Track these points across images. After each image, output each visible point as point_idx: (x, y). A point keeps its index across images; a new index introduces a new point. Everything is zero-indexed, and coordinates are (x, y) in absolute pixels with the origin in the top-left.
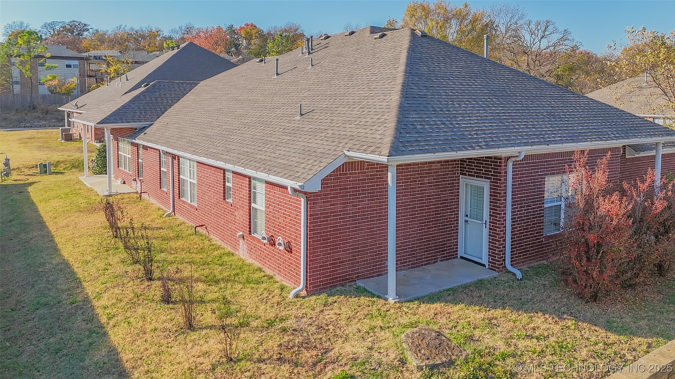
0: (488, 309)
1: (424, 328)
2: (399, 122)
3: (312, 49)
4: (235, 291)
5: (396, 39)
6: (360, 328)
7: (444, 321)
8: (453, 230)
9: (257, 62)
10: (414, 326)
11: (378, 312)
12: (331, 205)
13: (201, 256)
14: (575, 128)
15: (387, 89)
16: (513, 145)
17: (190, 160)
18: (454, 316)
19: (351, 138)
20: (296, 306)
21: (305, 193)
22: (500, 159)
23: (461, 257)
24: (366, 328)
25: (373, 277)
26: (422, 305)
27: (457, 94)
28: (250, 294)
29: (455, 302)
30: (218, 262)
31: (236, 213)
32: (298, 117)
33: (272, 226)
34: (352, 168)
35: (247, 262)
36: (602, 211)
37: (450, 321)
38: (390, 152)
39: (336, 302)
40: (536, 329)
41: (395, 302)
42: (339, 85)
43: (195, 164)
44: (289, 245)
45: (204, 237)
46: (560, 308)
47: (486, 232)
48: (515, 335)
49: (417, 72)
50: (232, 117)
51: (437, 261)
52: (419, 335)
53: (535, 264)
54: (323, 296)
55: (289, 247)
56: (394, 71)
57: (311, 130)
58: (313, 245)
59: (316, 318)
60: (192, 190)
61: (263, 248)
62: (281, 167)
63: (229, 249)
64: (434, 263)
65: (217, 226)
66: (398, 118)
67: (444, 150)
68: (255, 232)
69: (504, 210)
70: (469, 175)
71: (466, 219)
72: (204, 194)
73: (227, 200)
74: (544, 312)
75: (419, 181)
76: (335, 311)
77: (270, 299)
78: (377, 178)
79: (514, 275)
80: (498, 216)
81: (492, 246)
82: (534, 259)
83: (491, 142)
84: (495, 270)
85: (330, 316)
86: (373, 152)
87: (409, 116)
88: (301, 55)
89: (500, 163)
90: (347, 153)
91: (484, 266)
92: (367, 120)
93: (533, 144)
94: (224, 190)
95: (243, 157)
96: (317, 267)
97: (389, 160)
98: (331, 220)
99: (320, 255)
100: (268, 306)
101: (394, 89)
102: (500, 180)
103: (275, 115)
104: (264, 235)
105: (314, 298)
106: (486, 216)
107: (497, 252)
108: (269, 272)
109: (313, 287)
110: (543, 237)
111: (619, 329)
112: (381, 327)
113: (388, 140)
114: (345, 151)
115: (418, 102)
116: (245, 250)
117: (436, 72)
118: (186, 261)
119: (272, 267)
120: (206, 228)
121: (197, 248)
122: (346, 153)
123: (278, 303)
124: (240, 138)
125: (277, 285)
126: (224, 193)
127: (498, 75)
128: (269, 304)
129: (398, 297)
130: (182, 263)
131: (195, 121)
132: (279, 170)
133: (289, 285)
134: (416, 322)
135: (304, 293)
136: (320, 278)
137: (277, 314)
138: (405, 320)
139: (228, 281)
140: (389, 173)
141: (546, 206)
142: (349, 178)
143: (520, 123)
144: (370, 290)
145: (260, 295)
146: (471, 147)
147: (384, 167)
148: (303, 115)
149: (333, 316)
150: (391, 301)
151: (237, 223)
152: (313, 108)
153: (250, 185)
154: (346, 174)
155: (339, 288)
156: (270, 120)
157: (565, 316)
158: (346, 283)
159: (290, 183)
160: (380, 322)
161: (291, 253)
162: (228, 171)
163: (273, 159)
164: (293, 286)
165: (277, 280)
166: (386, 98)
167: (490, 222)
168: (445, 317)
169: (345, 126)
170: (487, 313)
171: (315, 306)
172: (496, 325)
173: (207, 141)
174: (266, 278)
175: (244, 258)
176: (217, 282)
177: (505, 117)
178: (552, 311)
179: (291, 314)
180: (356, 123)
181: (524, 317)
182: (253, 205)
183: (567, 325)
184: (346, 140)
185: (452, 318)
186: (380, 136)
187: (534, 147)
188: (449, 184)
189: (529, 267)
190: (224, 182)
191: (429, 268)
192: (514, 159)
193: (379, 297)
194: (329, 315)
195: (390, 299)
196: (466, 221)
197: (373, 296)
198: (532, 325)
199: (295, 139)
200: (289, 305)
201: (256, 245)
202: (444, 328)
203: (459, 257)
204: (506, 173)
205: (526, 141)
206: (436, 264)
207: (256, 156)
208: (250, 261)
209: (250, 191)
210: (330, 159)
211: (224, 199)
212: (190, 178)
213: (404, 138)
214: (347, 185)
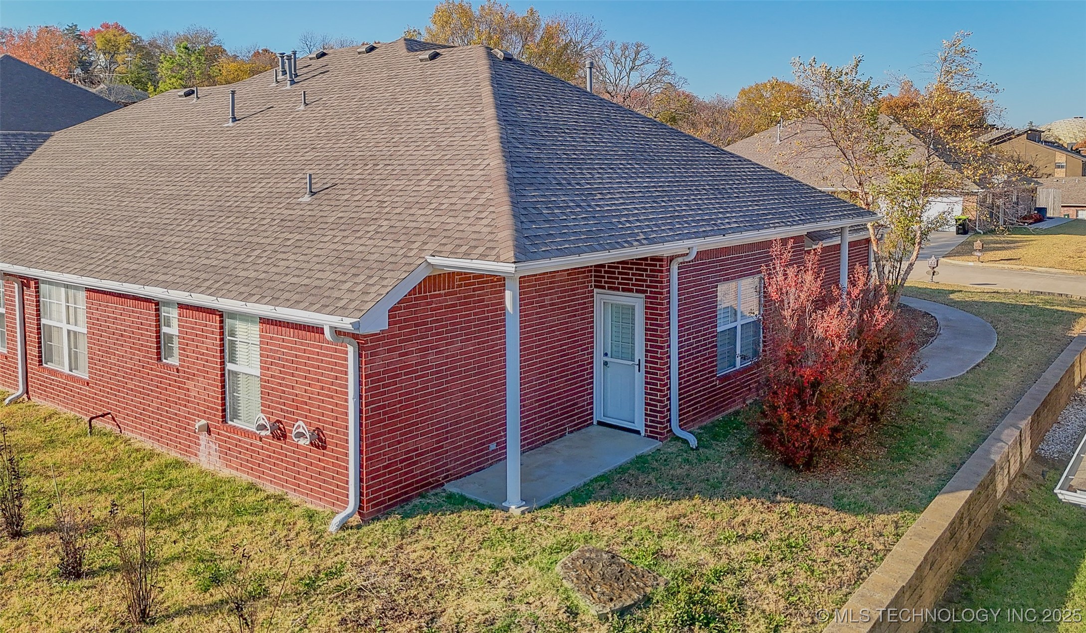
0: (669, 502)
1: (586, 548)
2: (514, 204)
3: (296, 76)
4: (216, 533)
5: (463, 63)
6: (479, 566)
7: (609, 532)
8: (587, 379)
9: (180, 96)
10: (566, 547)
11: (499, 533)
12: (401, 355)
13: (118, 475)
14: (750, 208)
15: (474, 148)
16: (680, 237)
17: (67, 287)
18: (622, 521)
19: (430, 232)
20: (349, 545)
21: (355, 336)
22: (661, 260)
23: (600, 423)
24: (488, 566)
25: (469, 474)
26: (567, 511)
27: (582, 157)
28: (249, 535)
29: (616, 497)
30: (159, 483)
31: (190, 384)
32: (307, 198)
33: (279, 403)
34: (435, 287)
35: (220, 475)
36: (819, 332)
37: (619, 531)
38: (515, 256)
39: (419, 527)
40: (746, 524)
41: (523, 513)
42: (376, 140)
43: (82, 295)
44: (318, 435)
45: (112, 438)
46: (767, 485)
47: (639, 378)
48: (722, 537)
49: (515, 119)
50: (153, 200)
51: (564, 435)
52: (584, 563)
53: (707, 422)
54: (394, 520)
55: (320, 439)
56: (477, 117)
57: (342, 221)
58: (372, 430)
59: (393, 560)
60: (72, 347)
61: (257, 446)
62: (298, 290)
63: (174, 455)
64: (561, 436)
65: (141, 414)
66: (511, 197)
67: (593, 250)
68: (235, 416)
69: (667, 341)
70: (610, 288)
71: (606, 359)
72: (107, 352)
73: (164, 361)
74: (749, 495)
75: (537, 302)
76: (424, 542)
77: (292, 539)
78: (474, 302)
79: (685, 442)
80: (659, 351)
81: (651, 399)
82: (707, 414)
83: (651, 233)
84: (657, 438)
85: (418, 554)
86: (483, 257)
87: (524, 193)
88: (274, 84)
89: (661, 266)
90: (431, 260)
91: (638, 432)
92: (453, 201)
93: (705, 234)
94: (158, 342)
95: (204, 276)
96: (378, 470)
97: (517, 269)
98: (401, 381)
99: (384, 447)
100: (294, 554)
101: (486, 147)
102: (661, 293)
103: (252, 194)
104: (262, 422)
105: (378, 525)
106: (640, 353)
107: (658, 409)
108: (271, 489)
109: (374, 506)
110: (717, 379)
111: (852, 506)
112: (514, 559)
113: (505, 235)
114: (427, 257)
115: (532, 170)
116: (213, 452)
117: (543, 120)
118: (88, 488)
119: (280, 479)
120: (113, 419)
121: (103, 460)
122: (428, 260)
123: (312, 545)
124: (185, 240)
125: (297, 512)
126: (159, 348)
127: (629, 127)
128: (294, 549)
129: (524, 503)
130: (81, 494)
131: (65, 209)
132: (296, 297)
133: (319, 509)
134: (567, 541)
135: (356, 519)
136: (384, 488)
137: (317, 566)
138: (549, 541)
139: (194, 516)
140: (507, 292)
141: (719, 329)
142: (431, 303)
143: (679, 203)
144: (473, 497)
145: (271, 535)
146: (626, 242)
147: (497, 282)
148: (315, 193)
149: (423, 552)
150: (515, 510)
151: (193, 402)
152: (333, 181)
153: (222, 328)
154: (426, 298)
155: (416, 501)
156: (244, 205)
157: (779, 497)
158: (427, 491)
159: (327, 320)
160: (510, 551)
161: (324, 448)
162: (168, 303)
163: (276, 277)
164: (328, 509)
165: (294, 502)
166: (477, 162)
167: (646, 361)
168: (608, 525)
169: (412, 211)
170: (670, 510)
171: (385, 540)
172: (689, 527)
173: (109, 248)
174: (271, 501)
175: (212, 468)
176: (172, 521)
177: (658, 194)
178: (758, 491)
179: (344, 561)
180: (433, 206)
181: (723, 508)
182: (229, 366)
183: (786, 511)
184: (423, 238)
185: (620, 525)
186: (489, 229)
187: (708, 239)
188: (579, 304)
189: (700, 428)
190: (158, 326)
191: (557, 447)
192: (680, 260)
193: (491, 507)
194: (414, 551)
195: (513, 507)
196: (606, 363)
197: (482, 507)
198: (740, 519)
199: (311, 238)
200: (335, 545)
201: (240, 441)
202: (614, 544)
203: (595, 423)
204: (669, 281)
205: (696, 230)
206: (564, 438)
207: (235, 273)
208: (226, 473)
209: (222, 340)
210: (399, 273)
211: (159, 359)
212: (68, 323)
213: (529, 231)
214: (427, 317)
